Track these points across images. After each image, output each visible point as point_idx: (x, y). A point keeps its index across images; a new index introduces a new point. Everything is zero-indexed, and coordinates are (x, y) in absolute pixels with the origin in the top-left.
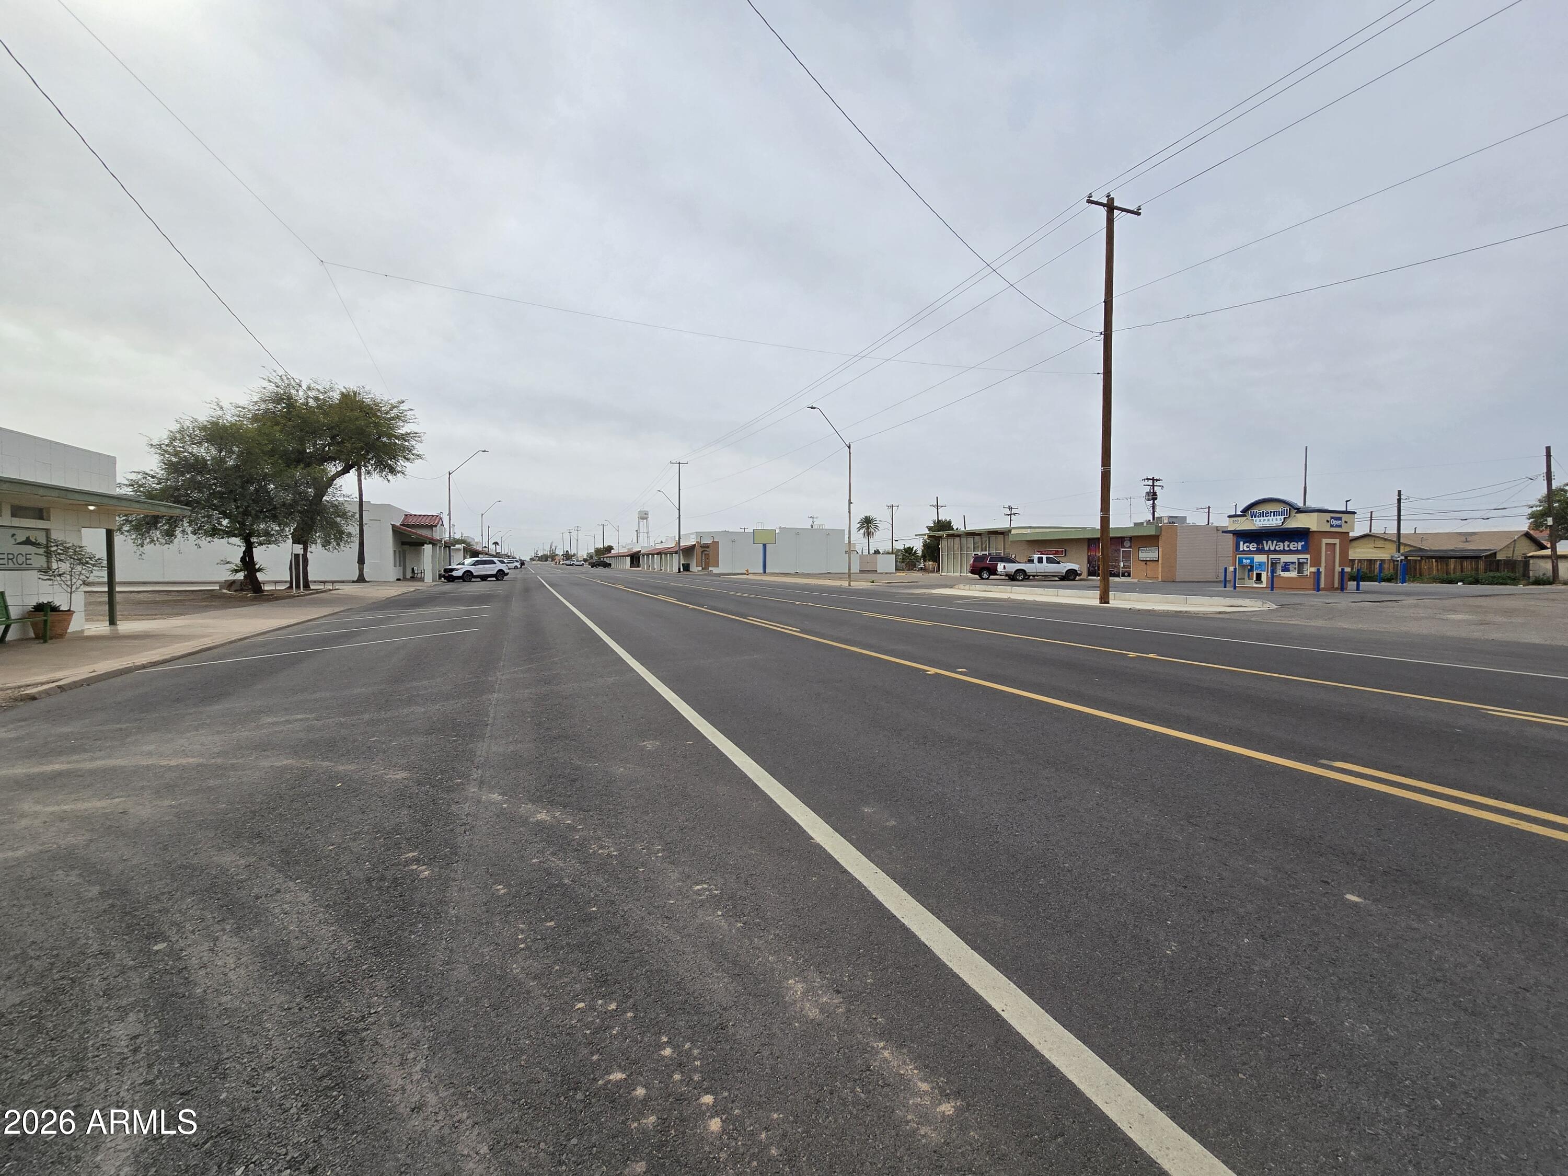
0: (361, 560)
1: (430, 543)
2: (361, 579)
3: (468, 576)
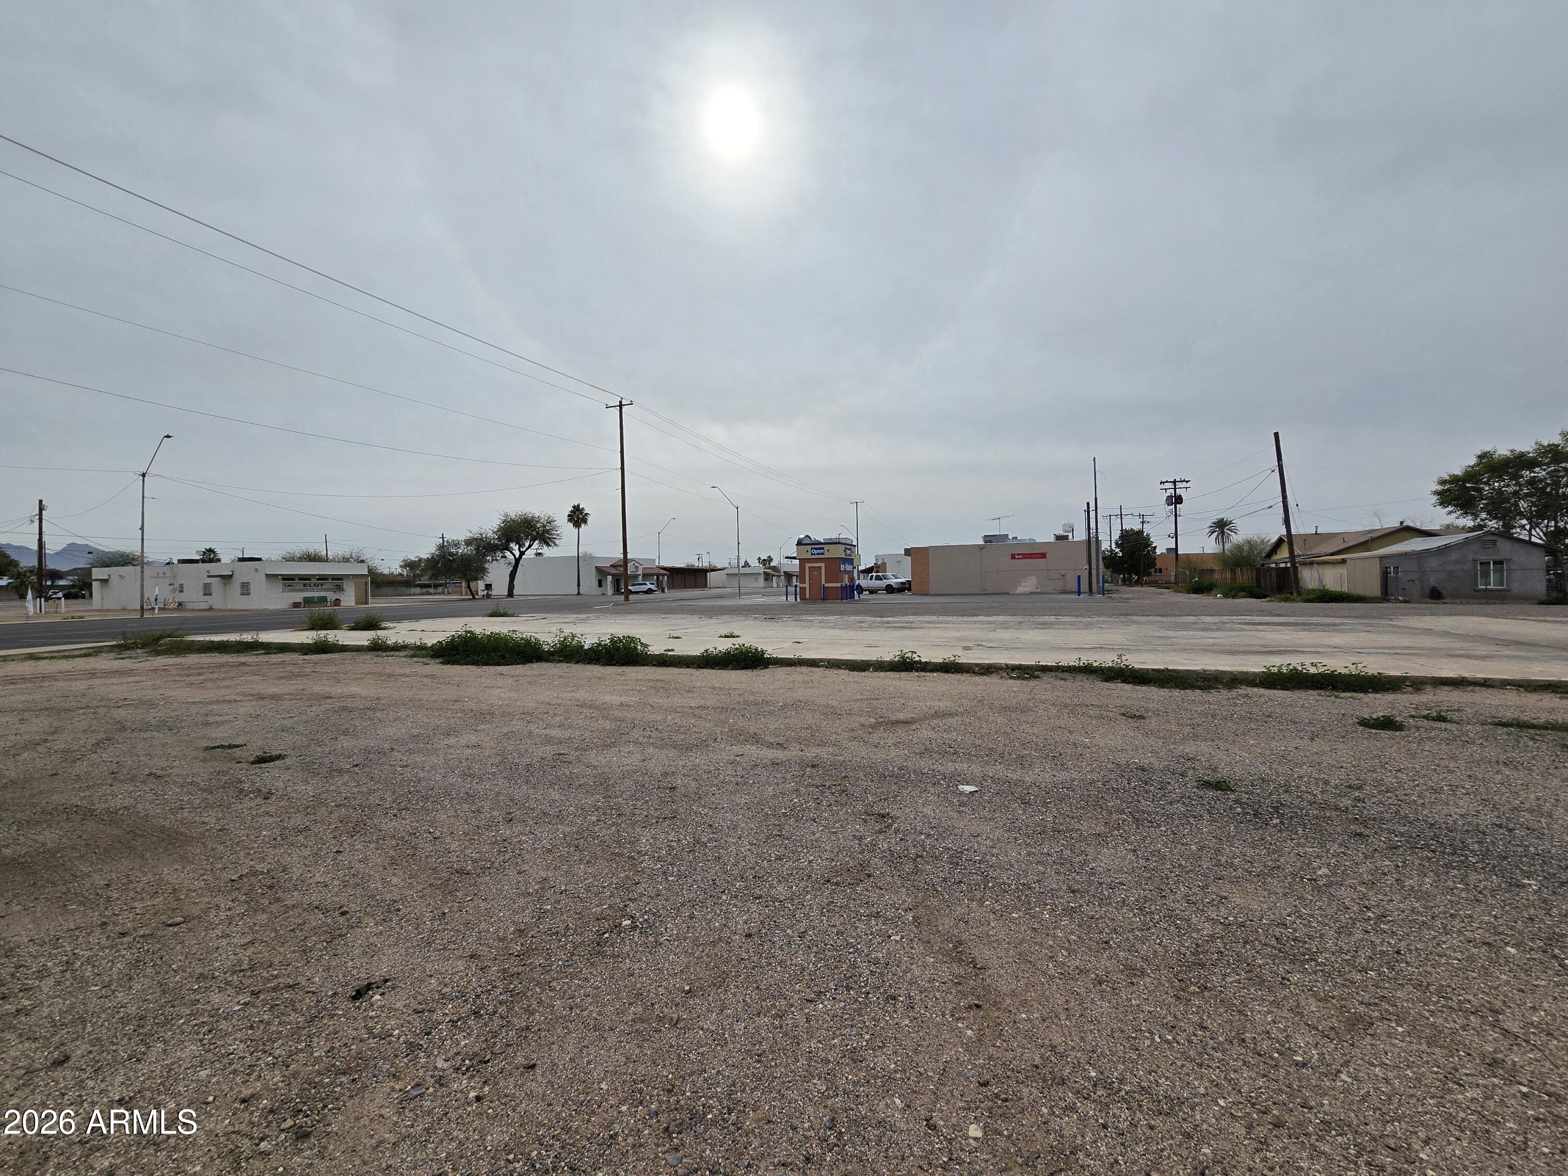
0: (579, 585)
2: (579, 594)
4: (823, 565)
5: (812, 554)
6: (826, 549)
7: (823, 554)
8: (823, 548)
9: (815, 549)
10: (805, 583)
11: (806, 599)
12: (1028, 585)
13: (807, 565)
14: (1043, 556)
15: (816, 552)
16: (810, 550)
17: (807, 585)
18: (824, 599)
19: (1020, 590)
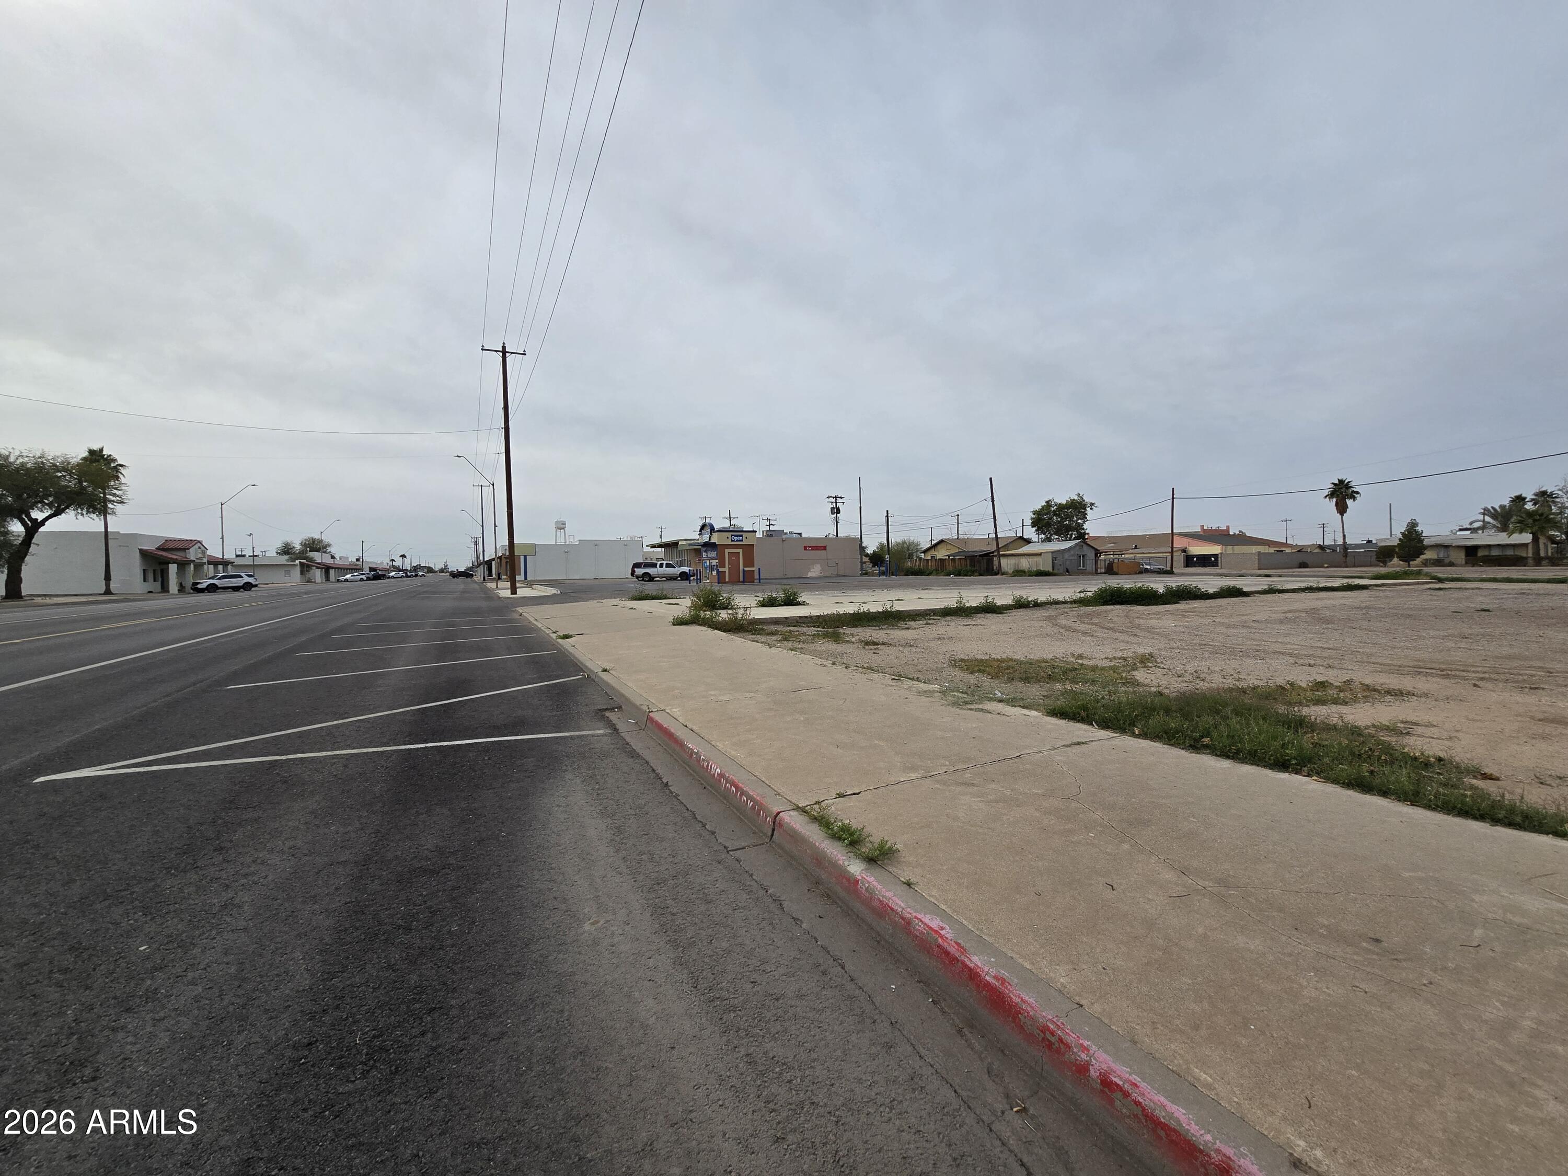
0: (108, 577)
1: (174, 563)
2: (108, 592)
3: (212, 588)
4: (740, 551)
5: (732, 541)
6: (744, 537)
7: (742, 541)
8: (742, 536)
9: (735, 536)
10: (724, 567)
11: (725, 582)
12: (815, 571)
13: (727, 551)
14: (824, 548)
15: (735, 538)
16: (730, 537)
17: (726, 569)
18: (744, 582)
19: (810, 575)
